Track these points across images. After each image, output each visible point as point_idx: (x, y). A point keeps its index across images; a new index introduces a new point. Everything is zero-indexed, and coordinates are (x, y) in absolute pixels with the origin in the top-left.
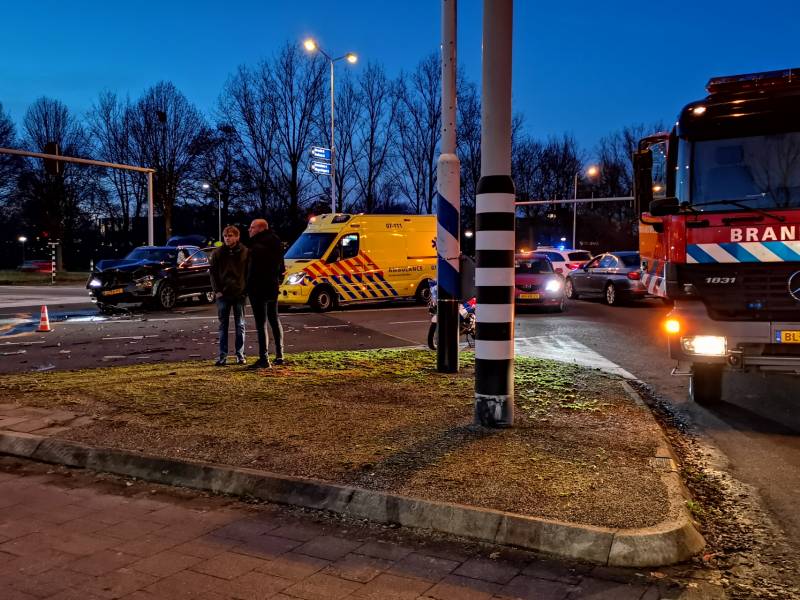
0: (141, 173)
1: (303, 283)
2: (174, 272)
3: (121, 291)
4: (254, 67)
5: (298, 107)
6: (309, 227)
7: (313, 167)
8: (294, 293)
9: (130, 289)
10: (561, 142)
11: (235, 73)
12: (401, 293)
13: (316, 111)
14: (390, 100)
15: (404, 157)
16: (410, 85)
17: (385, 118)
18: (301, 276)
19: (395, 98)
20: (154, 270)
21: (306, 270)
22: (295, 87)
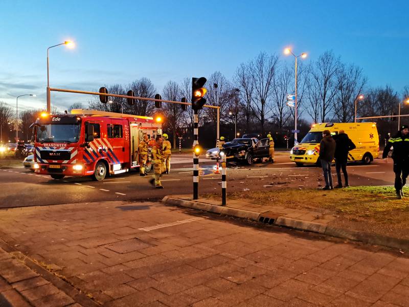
0: (215, 108)
1: (314, 154)
2: (252, 149)
3: (233, 157)
4: (246, 64)
5: (265, 79)
6: (312, 129)
7: (288, 104)
8: (310, 159)
9: (236, 156)
10: (385, 89)
11: (240, 67)
12: (356, 159)
13: (272, 81)
14: (304, 74)
15: (310, 98)
16: (315, 66)
17: (302, 82)
18: (313, 151)
19: (307, 73)
20: (245, 148)
21: (316, 148)
22: (264, 71)
